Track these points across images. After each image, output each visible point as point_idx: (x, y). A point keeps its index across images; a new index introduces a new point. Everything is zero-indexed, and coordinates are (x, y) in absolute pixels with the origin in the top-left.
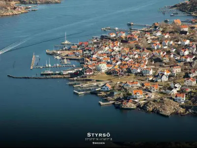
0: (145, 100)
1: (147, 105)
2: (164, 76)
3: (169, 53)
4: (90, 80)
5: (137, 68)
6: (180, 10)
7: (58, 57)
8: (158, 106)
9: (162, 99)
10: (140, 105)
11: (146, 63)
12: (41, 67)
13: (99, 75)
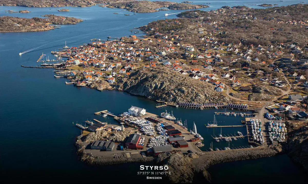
0: (92, 81)
1: (92, 85)
2: (109, 67)
3: (119, 54)
4: (68, 69)
5: (96, 63)
6: (141, 30)
7: (56, 56)
8: (97, 85)
9: (101, 81)
10: (88, 84)
11: (104, 60)
12: (43, 61)
13: (74, 67)
